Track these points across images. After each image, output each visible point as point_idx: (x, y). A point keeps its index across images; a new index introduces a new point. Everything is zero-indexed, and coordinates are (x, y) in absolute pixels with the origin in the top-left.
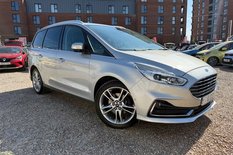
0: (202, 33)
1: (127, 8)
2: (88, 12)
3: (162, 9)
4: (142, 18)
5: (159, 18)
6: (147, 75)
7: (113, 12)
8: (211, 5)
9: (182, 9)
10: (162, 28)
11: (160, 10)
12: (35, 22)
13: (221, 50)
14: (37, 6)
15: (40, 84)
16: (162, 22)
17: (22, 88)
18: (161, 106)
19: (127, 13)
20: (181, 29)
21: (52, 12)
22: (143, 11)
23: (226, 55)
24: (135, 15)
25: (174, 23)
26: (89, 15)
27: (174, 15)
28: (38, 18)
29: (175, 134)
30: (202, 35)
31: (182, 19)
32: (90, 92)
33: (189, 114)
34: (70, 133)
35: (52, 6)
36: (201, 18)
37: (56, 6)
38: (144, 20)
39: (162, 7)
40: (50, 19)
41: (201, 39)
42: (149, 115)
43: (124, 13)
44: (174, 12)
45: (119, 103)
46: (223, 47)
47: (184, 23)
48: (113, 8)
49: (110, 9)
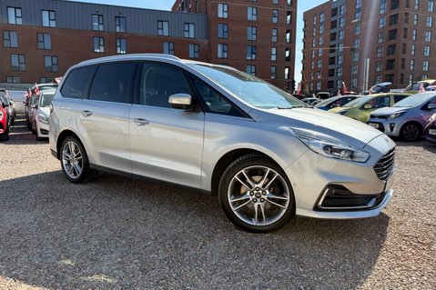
0: (319, 77)
1: (192, 27)
2: (118, 30)
3: (254, 32)
4: (220, 48)
5: (249, 49)
6: (312, 147)
7: (166, 33)
8: (333, 31)
9: (288, 35)
10: (253, 67)
11: (251, 34)
12: (6, 44)
13: (362, 108)
14: (11, 11)
15: (80, 164)
16: (254, 56)
17: (31, 174)
18: (335, 194)
19: (192, 36)
20: (287, 70)
21: (44, 25)
22: (220, 35)
23: (372, 116)
24: (206, 42)
25: (274, 58)
26: (119, 36)
27: (274, 45)
28: (14, 36)
29: (348, 236)
30: (319, 81)
31: (287, 53)
32: (203, 175)
33: (370, 205)
34: (183, 243)
35: (45, 14)
36: (317, 52)
37: (52, 14)
38: (224, 51)
39: (254, 29)
40: (41, 39)
41: (319, 88)
42: (316, 208)
43: (186, 35)
44: (274, 39)
45: (260, 192)
46: (366, 103)
47: (291, 59)
48: (165, 25)
49: (160, 27)
